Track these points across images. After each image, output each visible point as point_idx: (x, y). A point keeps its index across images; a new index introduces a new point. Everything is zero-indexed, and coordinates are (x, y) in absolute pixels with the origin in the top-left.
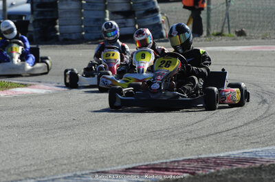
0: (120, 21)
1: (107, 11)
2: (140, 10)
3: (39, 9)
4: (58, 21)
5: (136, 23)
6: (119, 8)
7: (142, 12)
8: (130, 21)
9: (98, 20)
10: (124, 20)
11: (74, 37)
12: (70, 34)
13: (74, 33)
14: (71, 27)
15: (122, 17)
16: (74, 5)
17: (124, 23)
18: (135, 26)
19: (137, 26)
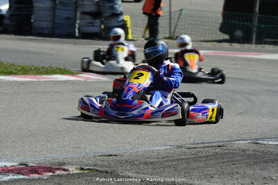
0: (89, 21)
1: (78, 13)
2: (107, 13)
3: (16, 5)
4: (32, 17)
5: (102, 23)
6: (88, 9)
8: (98, 22)
9: (68, 18)
10: (92, 21)
11: (46, 31)
12: (43, 29)
13: (47, 28)
15: (90, 17)
16: (48, 4)
17: (92, 23)
18: (100, 26)
19: (103, 26)
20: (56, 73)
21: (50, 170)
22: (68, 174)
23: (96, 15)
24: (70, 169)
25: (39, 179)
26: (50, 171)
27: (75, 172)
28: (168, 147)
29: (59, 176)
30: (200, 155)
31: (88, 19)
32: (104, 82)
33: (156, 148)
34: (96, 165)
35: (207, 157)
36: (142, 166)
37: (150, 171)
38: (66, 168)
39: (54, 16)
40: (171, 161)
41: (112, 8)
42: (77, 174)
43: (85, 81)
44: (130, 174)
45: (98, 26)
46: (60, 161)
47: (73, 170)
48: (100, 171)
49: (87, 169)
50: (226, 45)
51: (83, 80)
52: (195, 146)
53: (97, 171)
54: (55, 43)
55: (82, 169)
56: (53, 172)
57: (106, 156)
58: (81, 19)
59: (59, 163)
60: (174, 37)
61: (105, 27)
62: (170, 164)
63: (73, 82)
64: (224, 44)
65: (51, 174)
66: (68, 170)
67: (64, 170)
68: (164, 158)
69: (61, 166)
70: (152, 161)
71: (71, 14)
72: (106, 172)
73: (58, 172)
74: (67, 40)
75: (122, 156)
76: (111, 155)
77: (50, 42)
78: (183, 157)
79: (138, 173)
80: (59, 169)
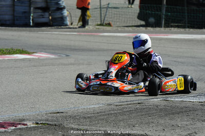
0: (40, 14)
1: (32, 8)
2: (53, 8)
5: (50, 15)
6: (39, 5)
7: (55, 8)
8: (47, 14)
9: (25, 12)
10: (43, 14)
11: (8, 23)
12: (6, 21)
13: (9, 20)
14: (7, 16)
15: (41, 11)
16: (9, 2)
17: (43, 15)
19: (50, 18)
20: (16, 53)
21: (13, 124)
22: (26, 128)
23: (45, 9)
24: (28, 124)
25: (5, 131)
26: (13, 126)
27: (32, 126)
28: (101, 105)
29: (20, 129)
30: (125, 110)
31: (39, 12)
32: (52, 59)
33: (92, 106)
34: (47, 120)
35: (130, 112)
36: (82, 120)
37: (88, 123)
38: (25, 123)
39: (14, 11)
40: (103, 115)
41: (57, 4)
42: (33, 127)
43: (39, 59)
44: (73, 126)
45: (47, 17)
46: (20, 118)
47: (30, 124)
48: (50, 125)
49: (41, 124)
50: (143, 29)
51: (37, 57)
52: (121, 104)
53: (48, 124)
54: (15, 30)
55: (37, 123)
56: (15, 127)
57: (55, 113)
58: (34, 13)
59: (19, 119)
60: (104, 24)
61: (52, 18)
62: (102, 117)
63: (29, 60)
64: (141, 28)
65: (14, 128)
66: (26, 125)
67: (24, 125)
68: (98, 113)
69: (21, 121)
70: (89, 116)
71: (27, 9)
72: (55, 125)
73: (19, 126)
74: (24, 28)
75: (67, 113)
76: (59, 113)
77: (12, 30)
78: (112, 112)
79: (79, 125)
80: (20, 124)
